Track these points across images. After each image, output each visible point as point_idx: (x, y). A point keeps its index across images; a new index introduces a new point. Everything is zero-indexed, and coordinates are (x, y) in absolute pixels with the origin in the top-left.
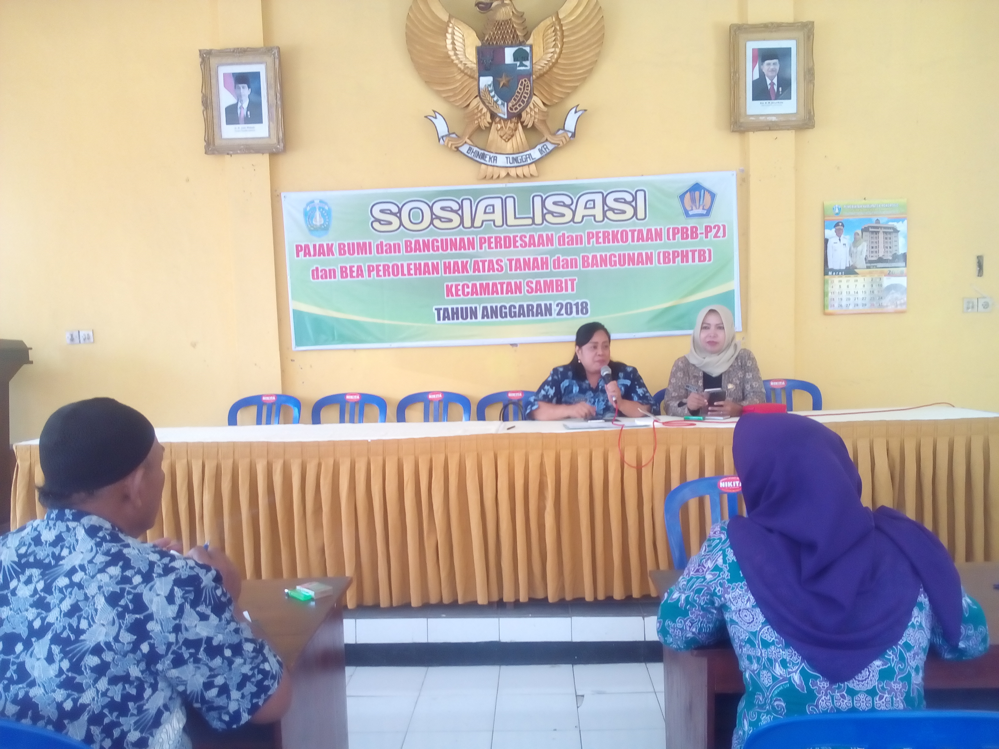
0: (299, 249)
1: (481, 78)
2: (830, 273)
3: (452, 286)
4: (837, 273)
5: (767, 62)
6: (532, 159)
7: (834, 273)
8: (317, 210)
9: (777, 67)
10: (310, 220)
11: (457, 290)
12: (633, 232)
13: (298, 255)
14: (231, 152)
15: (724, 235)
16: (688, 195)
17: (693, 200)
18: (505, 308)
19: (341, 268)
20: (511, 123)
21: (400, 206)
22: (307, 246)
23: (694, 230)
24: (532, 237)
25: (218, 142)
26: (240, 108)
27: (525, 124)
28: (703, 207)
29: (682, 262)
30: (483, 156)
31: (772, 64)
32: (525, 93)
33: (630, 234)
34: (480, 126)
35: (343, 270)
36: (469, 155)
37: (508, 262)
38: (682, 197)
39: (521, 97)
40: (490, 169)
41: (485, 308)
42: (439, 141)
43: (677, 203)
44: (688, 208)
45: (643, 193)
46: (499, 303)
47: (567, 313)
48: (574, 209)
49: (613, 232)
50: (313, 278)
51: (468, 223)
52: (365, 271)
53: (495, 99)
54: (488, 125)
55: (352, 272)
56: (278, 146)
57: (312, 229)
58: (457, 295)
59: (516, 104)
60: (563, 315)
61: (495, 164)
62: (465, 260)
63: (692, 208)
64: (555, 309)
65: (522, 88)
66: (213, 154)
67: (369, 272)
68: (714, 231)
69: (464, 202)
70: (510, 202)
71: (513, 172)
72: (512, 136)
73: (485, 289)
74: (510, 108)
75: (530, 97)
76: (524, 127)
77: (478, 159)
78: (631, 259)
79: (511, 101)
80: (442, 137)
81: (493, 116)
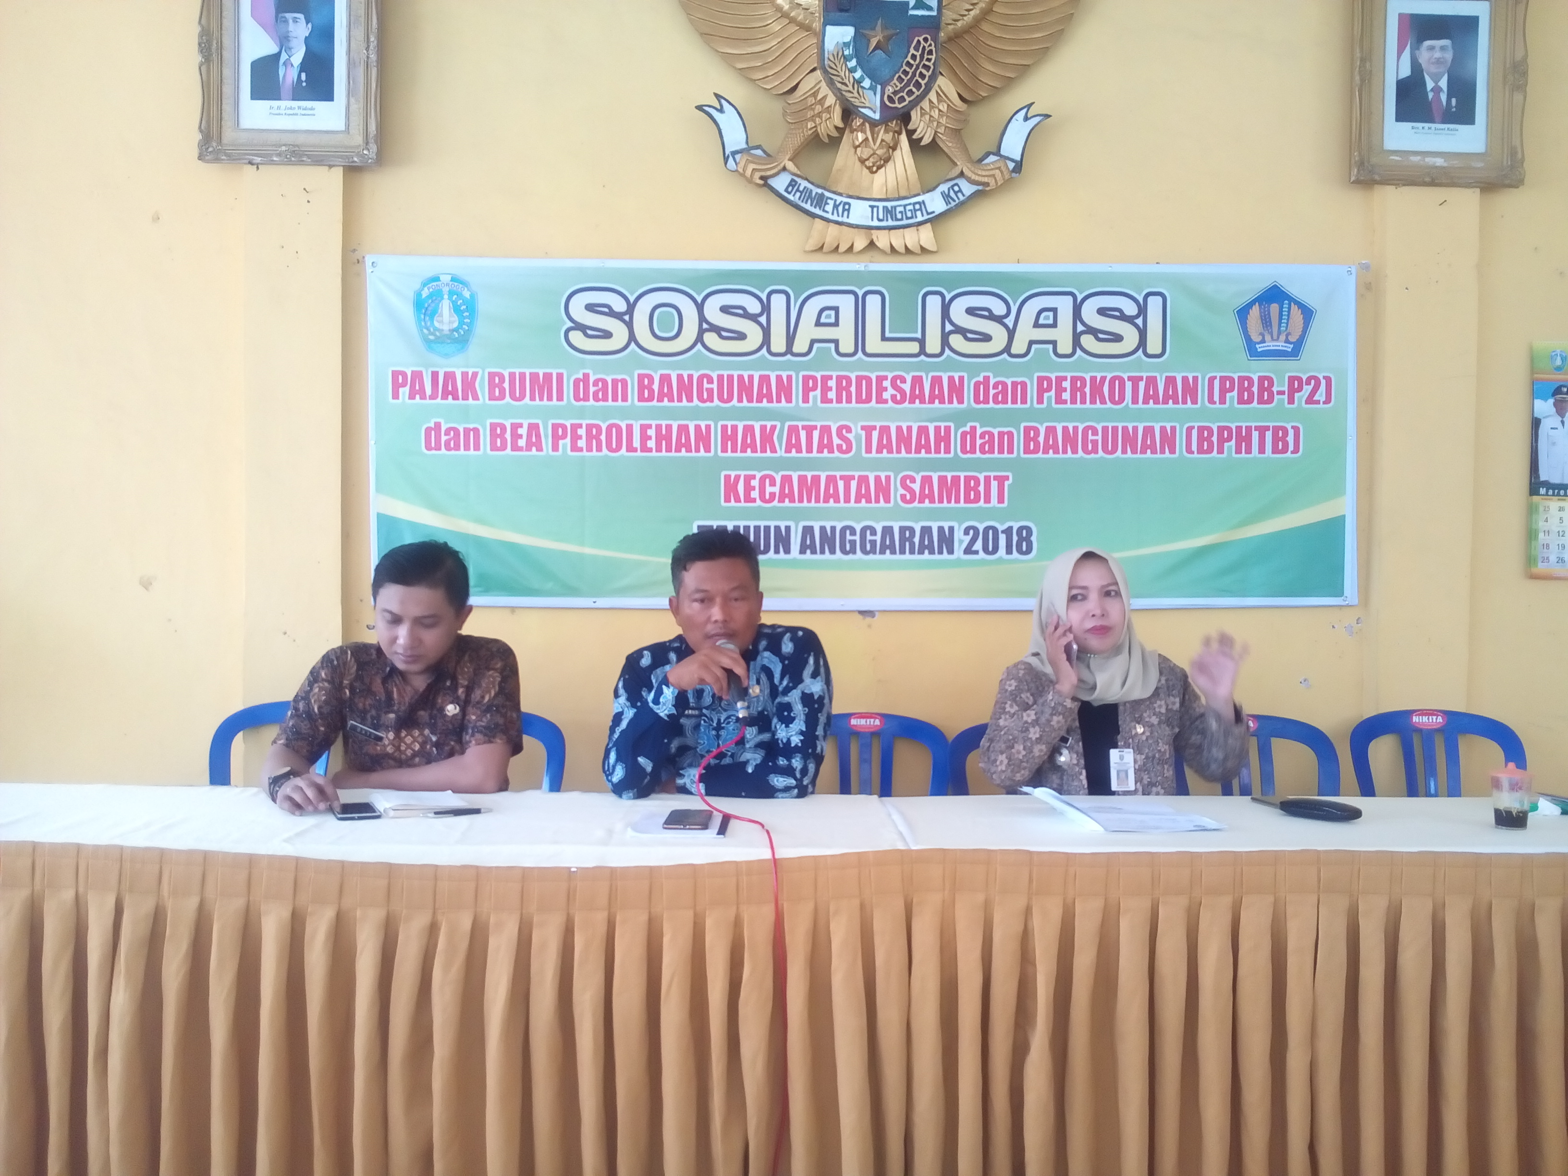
0: (398, 380)
1: (829, 29)
2: (1543, 491)
3: (737, 478)
4: (1556, 491)
5: (1428, 43)
6: (928, 214)
7: (1551, 492)
8: (446, 297)
9: (1449, 56)
10: (427, 318)
11: (748, 488)
12: (1135, 380)
13: (396, 396)
14: (258, 160)
15: (1328, 400)
16: (1255, 311)
17: (1266, 321)
18: (853, 532)
19: (493, 427)
20: (886, 131)
21: (632, 299)
22: (417, 376)
23: (1266, 384)
24: (917, 381)
25: (229, 135)
26: (284, 63)
27: (915, 137)
28: (1287, 337)
29: (1238, 451)
30: (820, 201)
31: (1437, 49)
32: (925, 66)
33: (1129, 385)
34: (818, 135)
35: (497, 431)
36: (790, 197)
37: (863, 433)
38: (1243, 313)
39: (914, 75)
40: (833, 229)
41: (808, 531)
42: (726, 163)
43: (1232, 325)
44: (1256, 338)
45: (1159, 299)
46: (840, 520)
47: (985, 549)
48: (1011, 326)
49: (1093, 379)
50: (428, 447)
51: (778, 343)
52: (546, 436)
53: (858, 74)
54: (835, 134)
55: (516, 436)
56: (365, 152)
57: (431, 337)
58: (749, 499)
59: (902, 90)
60: (977, 552)
61: (845, 220)
62: (769, 424)
63: (1264, 337)
64: (961, 540)
65: (918, 54)
66: (217, 160)
67: (556, 439)
68: (1307, 389)
69: (774, 297)
70: (873, 304)
71: (882, 240)
72: (887, 160)
73: (809, 488)
74: (889, 96)
75: (933, 78)
76: (915, 144)
77: (807, 206)
78: (1129, 440)
79: (892, 84)
80: (734, 153)
81: (848, 113)
